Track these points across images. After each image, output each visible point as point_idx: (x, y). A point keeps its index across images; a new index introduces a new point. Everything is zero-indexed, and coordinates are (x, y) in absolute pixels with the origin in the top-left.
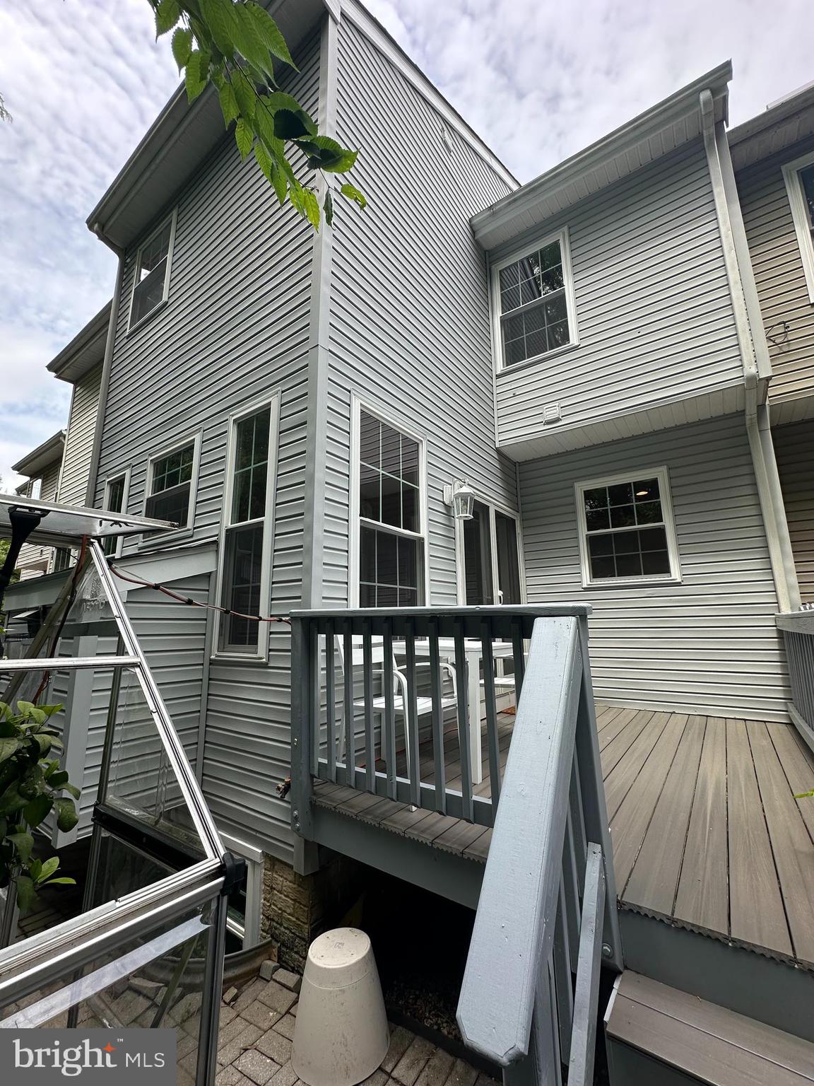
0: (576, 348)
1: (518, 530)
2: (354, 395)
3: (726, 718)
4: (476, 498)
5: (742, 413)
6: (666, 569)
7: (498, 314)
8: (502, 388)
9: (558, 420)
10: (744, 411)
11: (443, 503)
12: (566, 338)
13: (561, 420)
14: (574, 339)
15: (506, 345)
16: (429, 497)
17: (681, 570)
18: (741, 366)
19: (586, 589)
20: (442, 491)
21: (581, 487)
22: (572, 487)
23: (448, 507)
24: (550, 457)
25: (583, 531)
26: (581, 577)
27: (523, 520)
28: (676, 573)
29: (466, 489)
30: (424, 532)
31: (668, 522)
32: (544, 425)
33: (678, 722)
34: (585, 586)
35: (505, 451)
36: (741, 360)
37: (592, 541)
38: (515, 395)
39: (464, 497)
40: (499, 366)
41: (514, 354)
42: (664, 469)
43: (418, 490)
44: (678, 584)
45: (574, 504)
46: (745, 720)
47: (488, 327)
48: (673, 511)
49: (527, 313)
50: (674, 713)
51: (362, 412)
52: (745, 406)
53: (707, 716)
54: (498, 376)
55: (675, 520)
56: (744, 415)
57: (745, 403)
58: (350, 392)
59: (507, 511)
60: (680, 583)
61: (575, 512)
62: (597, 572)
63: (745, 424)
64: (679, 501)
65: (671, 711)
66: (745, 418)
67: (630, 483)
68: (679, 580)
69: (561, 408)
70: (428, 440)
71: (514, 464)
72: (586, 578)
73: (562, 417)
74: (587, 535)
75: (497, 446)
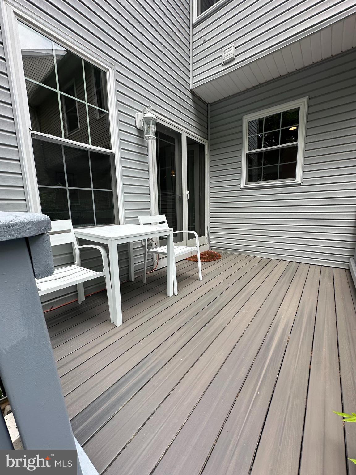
1: (206, 152)
3: (310, 264)
6: (293, 175)
8: (196, 34)
9: (232, 60)
11: (136, 127)
13: (234, 59)
16: (120, 120)
17: (303, 175)
19: (243, 189)
20: (135, 118)
21: (248, 118)
22: (242, 119)
23: (141, 132)
24: (230, 97)
25: (245, 151)
26: (240, 181)
28: (299, 178)
30: (115, 148)
31: (301, 142)
32: (223, 65)
33: (283, 265)
34: (242, 187)
35: (197, 91)
40: (195, 15)
42: (306, 99)
43: (108, 114)
44: (299, 185)
45: (241, 132)
46: (321, 266)
48: (306, 133)
50: (282, 260)
53: (300, 263)
54: (194, 26)
55: (306, 139)
59: (197, 137)
60: (300, 184)
61: (241, 138)
62: (250, 179)
64: (311, 125)
65: (281, 259)
68: (300, 182)
69: (236, 48)
70: (116, 71)
71: (207, 104)
72: (243, 183)
73: (236, 56)
74: (247, 154)
75: (191, 88)
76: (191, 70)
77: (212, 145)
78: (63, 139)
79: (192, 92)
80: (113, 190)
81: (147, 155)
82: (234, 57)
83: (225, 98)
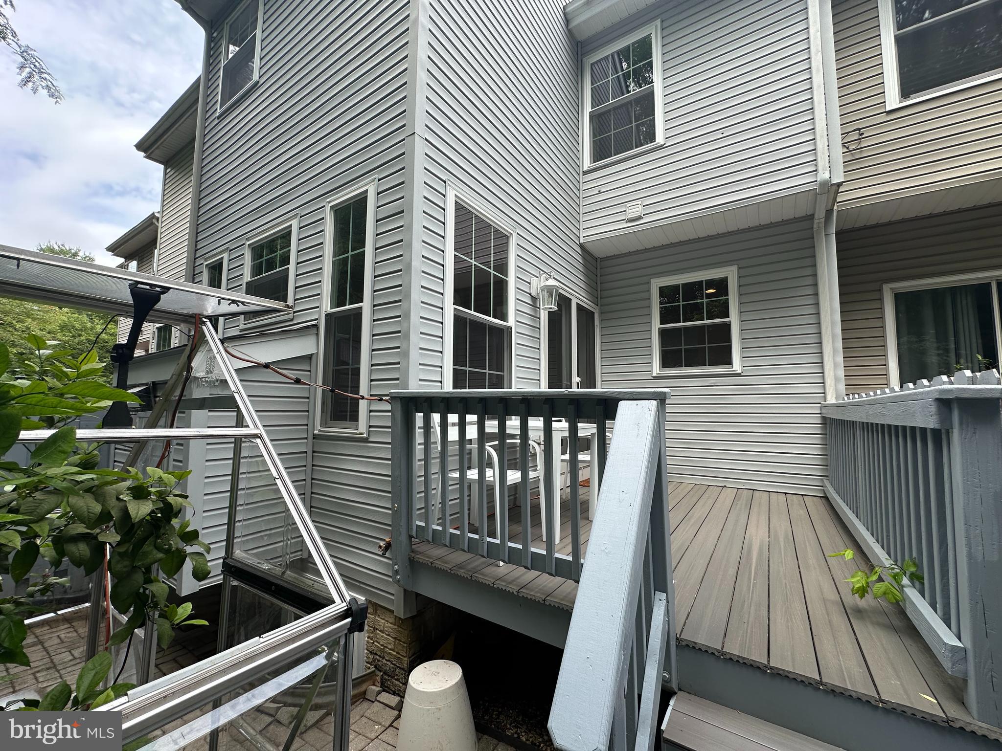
0: (661, 147)
1: (597, 322)
2: (449, 185)
3: (769, 492)
4: (561, 291)
5: (811, 217)
6: (729, 362)
7: (588, 109)
8: (588, 184)
9: (640, 218)
10: (813, 215)
11: (530, 294)
12: (652, 137)
13: (643, 218)
14: (660, 138)
15: (593, 141)
16: (517, 288)
17: (742, 362)
18: (816, 171)
19: (656, 378)
20: (530, 283)
21: (656, 284)
22: (649, 283)
23: (534, 299)
24: (630, 254)
25: (656, 325)
26: (651, 366)
27: (601, 313)
28: (737, 365)
29: (551, 282)
30: (511, 322)
31: (734, 319)
32: (626, 222)
33: (729, 495)
34: (655, 375)
35: (588, 247)
36: (816, 165)
37: (663, 333)
38: (600, 192)
39: (550, 290)
40: (586, 162)
41: (601, 151)
42: (734, 268)
43: (507, 282)
44: (739, 375)
45: (649, 299)
46: (786, 493)
47: (577, 121)
48: (740, 308)
49: (615, 109)
50: (725, 486)
51: (456, 202)
52: (815, 212)
53: (754, 490)
54: (585, 173)
55: (740, 316)
56: (813, 219)
57: (815, 209)
58: (445, 182)
59: (587, 304)
60: (740, 374)
61: (649, 307)
62: (666, 362)
63: (812, 228)
64: (745, 299)
65: (723, 485)
66: (813, 222)
67: (703, 281)
68: (739, 371)
69: (644, 206)
70: (518, 234)
71: (596, 259)
72: (656, 368)
73: (644, 215)
74: (659, 328)
75: (581, 241)
76: (581, 221)
77: (604, 313)
78: (472, 312)
79: (581, 246)
80: (505, 374)
81: (539, 329)
82: (642, 216)
83: (622, 254)
